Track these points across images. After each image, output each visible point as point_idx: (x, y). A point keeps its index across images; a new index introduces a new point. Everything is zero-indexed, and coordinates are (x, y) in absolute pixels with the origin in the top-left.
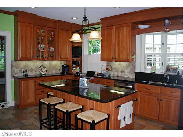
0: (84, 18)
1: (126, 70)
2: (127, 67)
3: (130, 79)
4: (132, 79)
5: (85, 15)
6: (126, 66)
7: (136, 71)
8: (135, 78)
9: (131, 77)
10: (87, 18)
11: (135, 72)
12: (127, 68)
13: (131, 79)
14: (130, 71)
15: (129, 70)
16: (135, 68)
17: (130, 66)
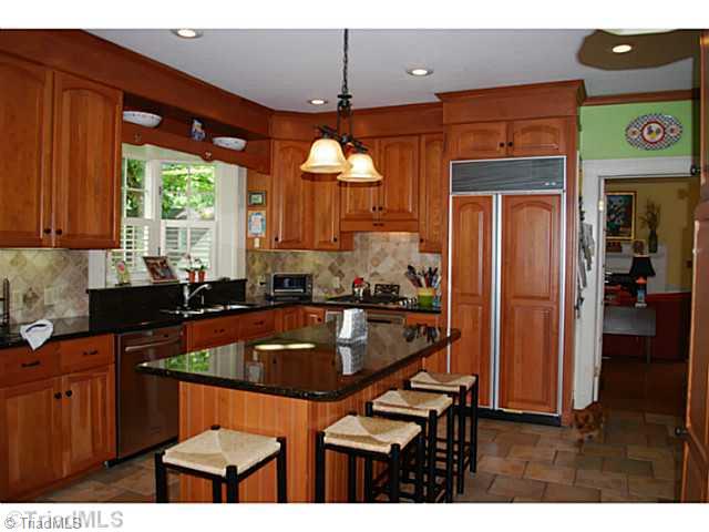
0: (339, 96)
1: (48, 287)
2: (54, 271)
3: (66, 325)
4: (75, 323)
5: (345, 86)
6: (50, 267)
7: (91, 287)
8: (88, 314)
9: (71, 314)
10: (350, 97)
11: (87, 291)
12: (53, 279)
13: (70, 323)
14: (69, 289)
15: (61, 284)
16: (86, 275)
17: (66, 266)
